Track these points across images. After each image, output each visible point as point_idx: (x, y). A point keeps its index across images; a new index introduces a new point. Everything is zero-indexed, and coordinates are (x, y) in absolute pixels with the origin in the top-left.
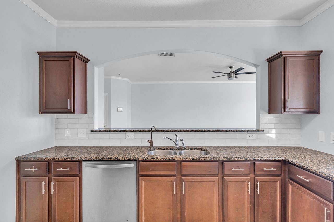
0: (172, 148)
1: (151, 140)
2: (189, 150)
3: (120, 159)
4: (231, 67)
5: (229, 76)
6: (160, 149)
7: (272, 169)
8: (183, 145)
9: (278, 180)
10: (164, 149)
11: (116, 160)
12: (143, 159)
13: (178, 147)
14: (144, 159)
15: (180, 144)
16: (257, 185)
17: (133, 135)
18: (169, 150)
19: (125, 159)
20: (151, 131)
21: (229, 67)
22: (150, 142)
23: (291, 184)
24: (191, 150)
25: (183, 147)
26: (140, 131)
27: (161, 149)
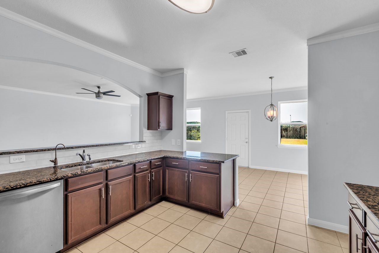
0: (80, 164)
1: (56, 159)
2: (97, 163)
3: (44, 181)
4: (99, 87)
5: (98, 95)
6: (67, 167)
7: (159, 163)
8: (90, 159)
9: (160, 169)
10: (72, 166)
11: (38, 182)
12: (72, 175)
13: (85, 162)
14: (74, 175)
15: (87, 159)
16: (153, 175)
17: (23, 157)
18: (78, 166)
19: (51, 180)
20: (55, 149)
21: (97, 86)
22: (55, 162)
23: (168, 169)
24: (99, 162)
25: (90, 161)
26: (36, 151)
27: (69, 167)
